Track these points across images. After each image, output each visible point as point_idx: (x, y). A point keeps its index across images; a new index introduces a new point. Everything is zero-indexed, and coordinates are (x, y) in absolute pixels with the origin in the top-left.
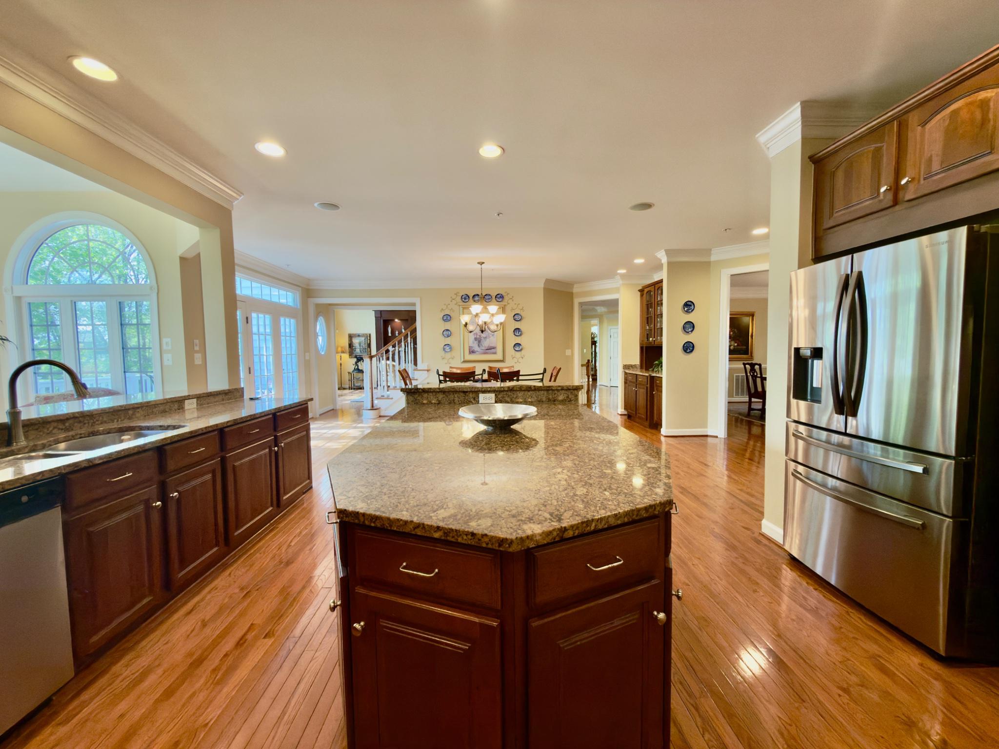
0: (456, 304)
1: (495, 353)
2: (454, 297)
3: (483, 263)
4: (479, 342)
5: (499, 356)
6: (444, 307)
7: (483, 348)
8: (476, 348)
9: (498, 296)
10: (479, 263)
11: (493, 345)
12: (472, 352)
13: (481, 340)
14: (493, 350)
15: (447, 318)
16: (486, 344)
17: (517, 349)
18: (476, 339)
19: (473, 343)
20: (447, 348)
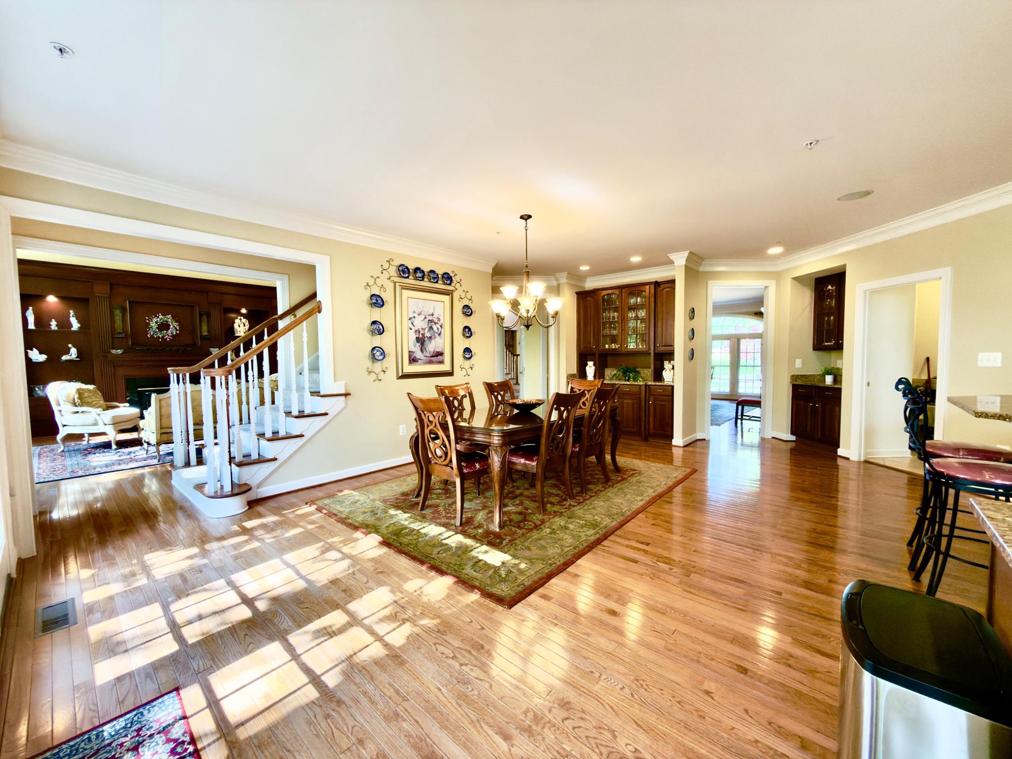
0: (389, 279)
1: (442, 362)
2: (386, 266)
3: (529, 217)
4: (422, 344)
5: (446, 367)
6: (371, 282)
7: (428, 355)
8: (418, 354)
9: (446, 276)
10: (522, 217)
11: (439, 350)
12: (413, 360)
13: (424, 341)
14: (440, 358)
15: (377, 302)
16: (431, 347)
17: (467, 356)
18: (418, 339)
19: (415, 346)
20: (378, 354)
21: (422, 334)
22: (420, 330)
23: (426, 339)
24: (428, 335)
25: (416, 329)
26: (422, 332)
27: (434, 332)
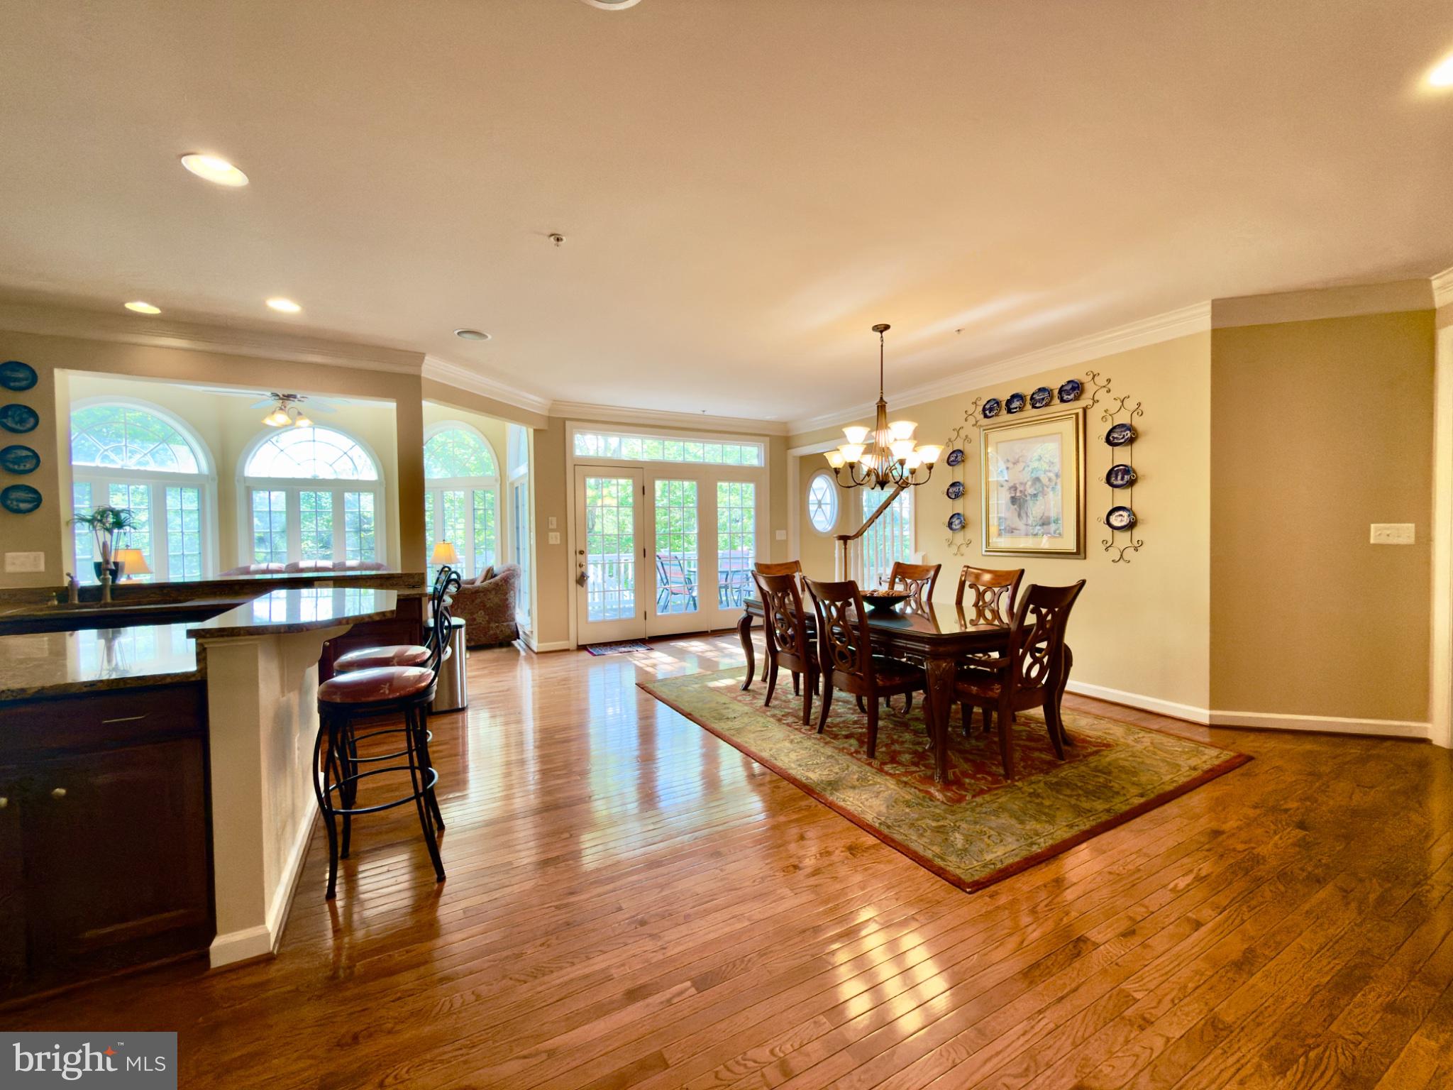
0: (974, 425)
1: (1058, 534)
2: (971, 410)
3: (887, 327)
4: (1021, 507)
6: (954, 435)
7: (1030, 522)
8: (1014, 522)
9: (1068, 386)
10: (876, 328)
11: (1052, 514)
12: (1004, 530)
13: (1024, 501)
14: (1053, 528)
15: (957, 459)
16: (1038, 510)
17: (1116, 524)
18: (1014, 500)
19: (1009, 509)
20: (957, 522)
21: (1021, 491)
22: (1018, 486)
23: (1028, 498)
24: (1030, 491)
25: (1012, 484)
26: (1020, 488)
27: (1043, 486)
